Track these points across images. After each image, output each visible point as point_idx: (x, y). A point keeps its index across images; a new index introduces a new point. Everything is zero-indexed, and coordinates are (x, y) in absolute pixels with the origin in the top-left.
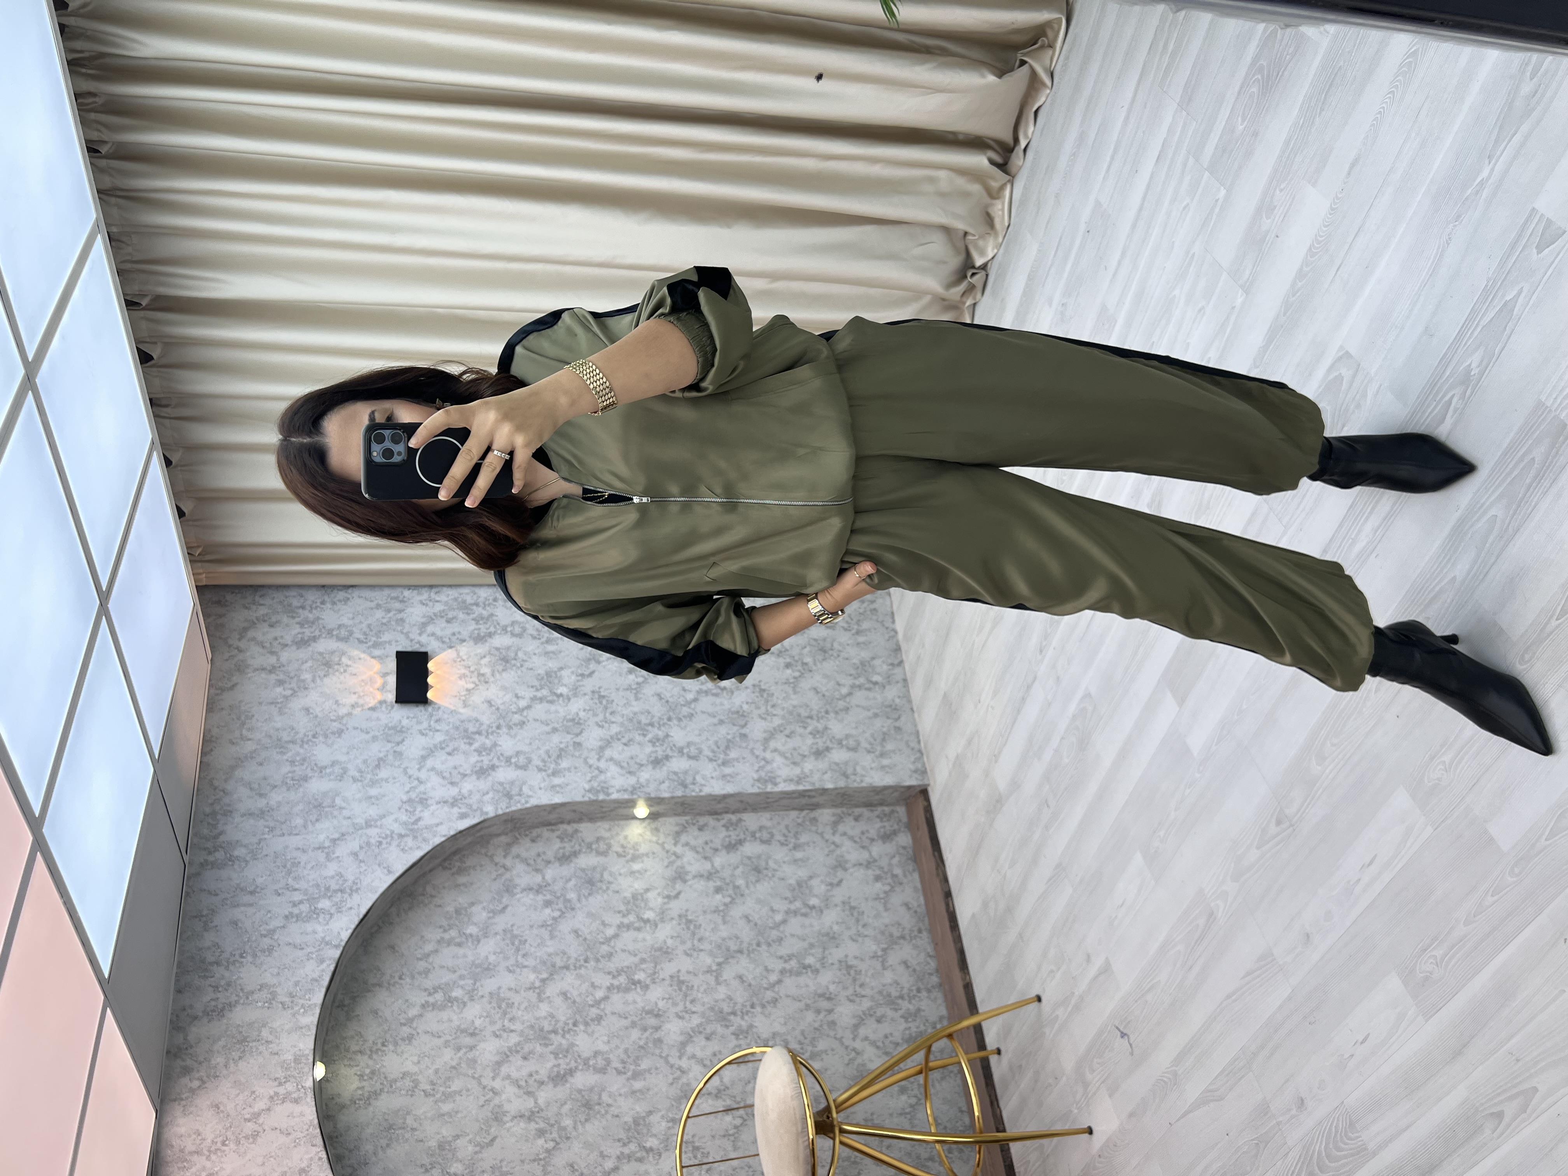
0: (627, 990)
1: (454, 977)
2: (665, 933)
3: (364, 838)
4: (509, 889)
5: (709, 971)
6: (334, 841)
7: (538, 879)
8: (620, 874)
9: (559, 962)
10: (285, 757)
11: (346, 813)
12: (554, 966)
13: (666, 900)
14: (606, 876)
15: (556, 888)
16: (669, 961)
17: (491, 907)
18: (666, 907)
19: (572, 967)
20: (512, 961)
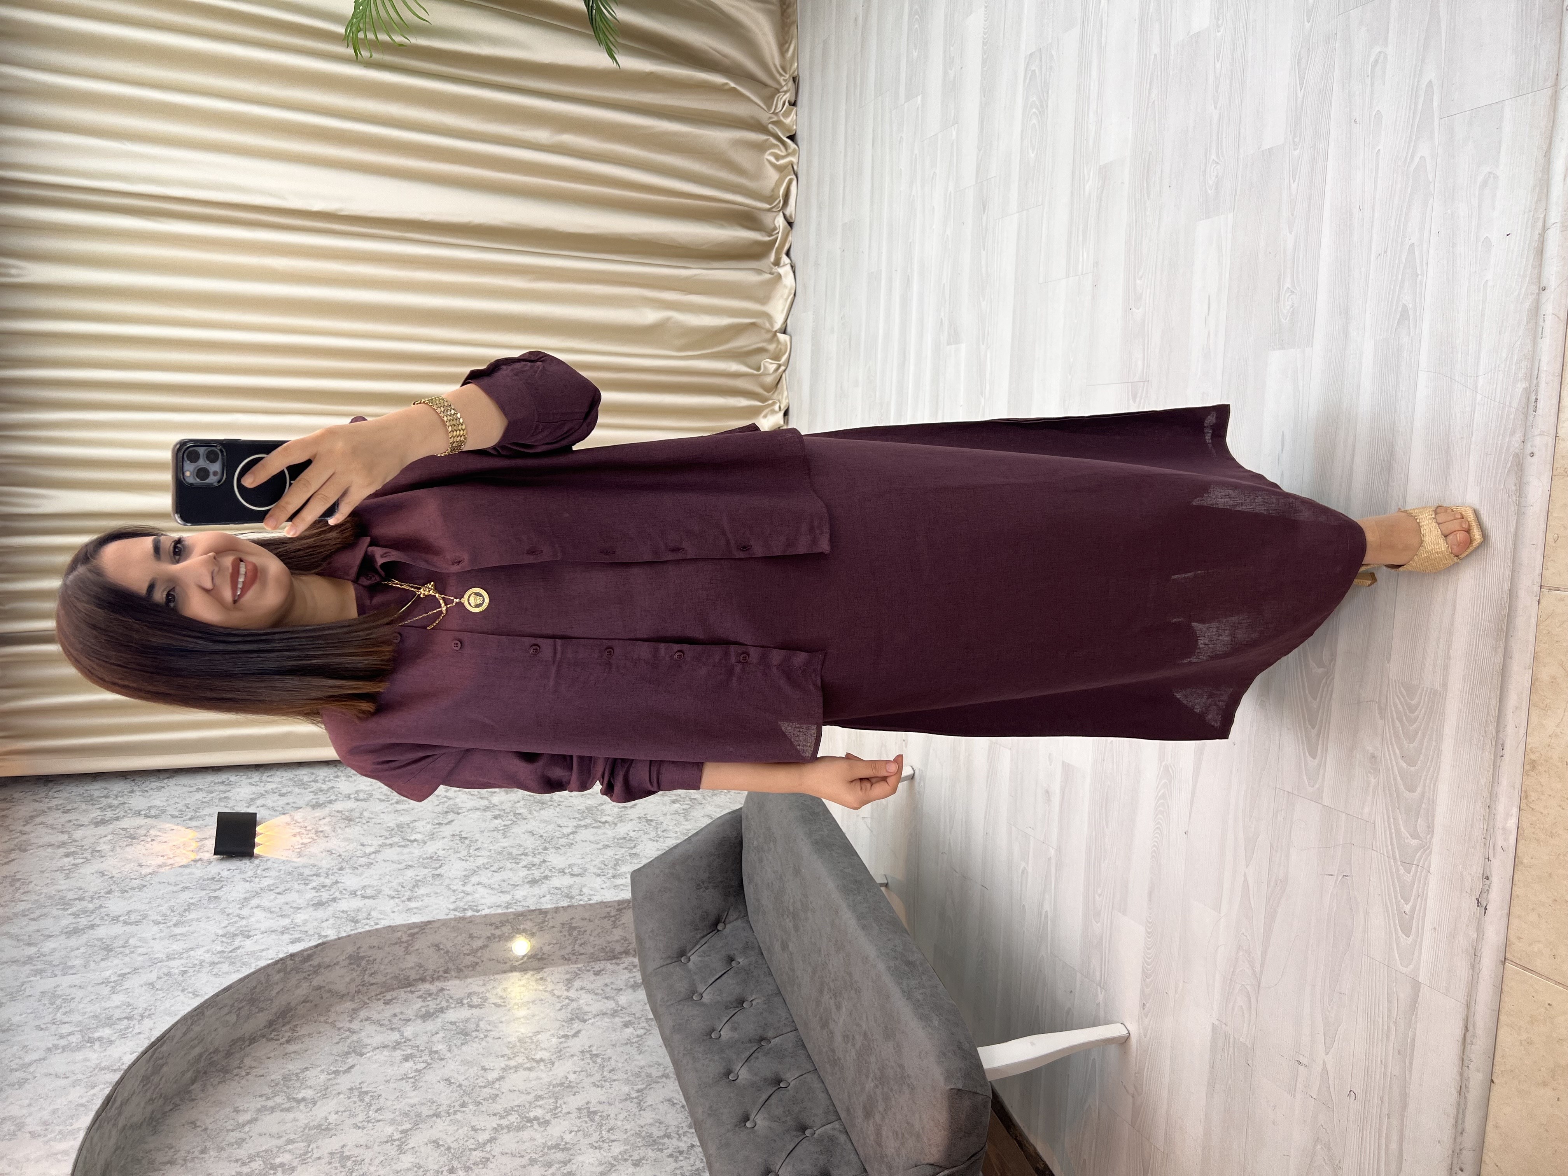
0: (519, 1128)
1: (280, 1142)
2: (564, 1069)
3: (165, 970)
4: (358, 1050)
5: (628, 1098)
6: (123, 975)
7: (396, 1036)
8: (501, 1022)
9: (425, 1111)
10: (69, 912)
11: (140, 950)
12: (418, 1115)
13: (563, 1040)
14: (482, 1025)
15: (418, 1043)
16: (574, 1095)
17: (333, 1068)
18: (562, 1046)
19: (443, 1114)
20: (361, 1117)
